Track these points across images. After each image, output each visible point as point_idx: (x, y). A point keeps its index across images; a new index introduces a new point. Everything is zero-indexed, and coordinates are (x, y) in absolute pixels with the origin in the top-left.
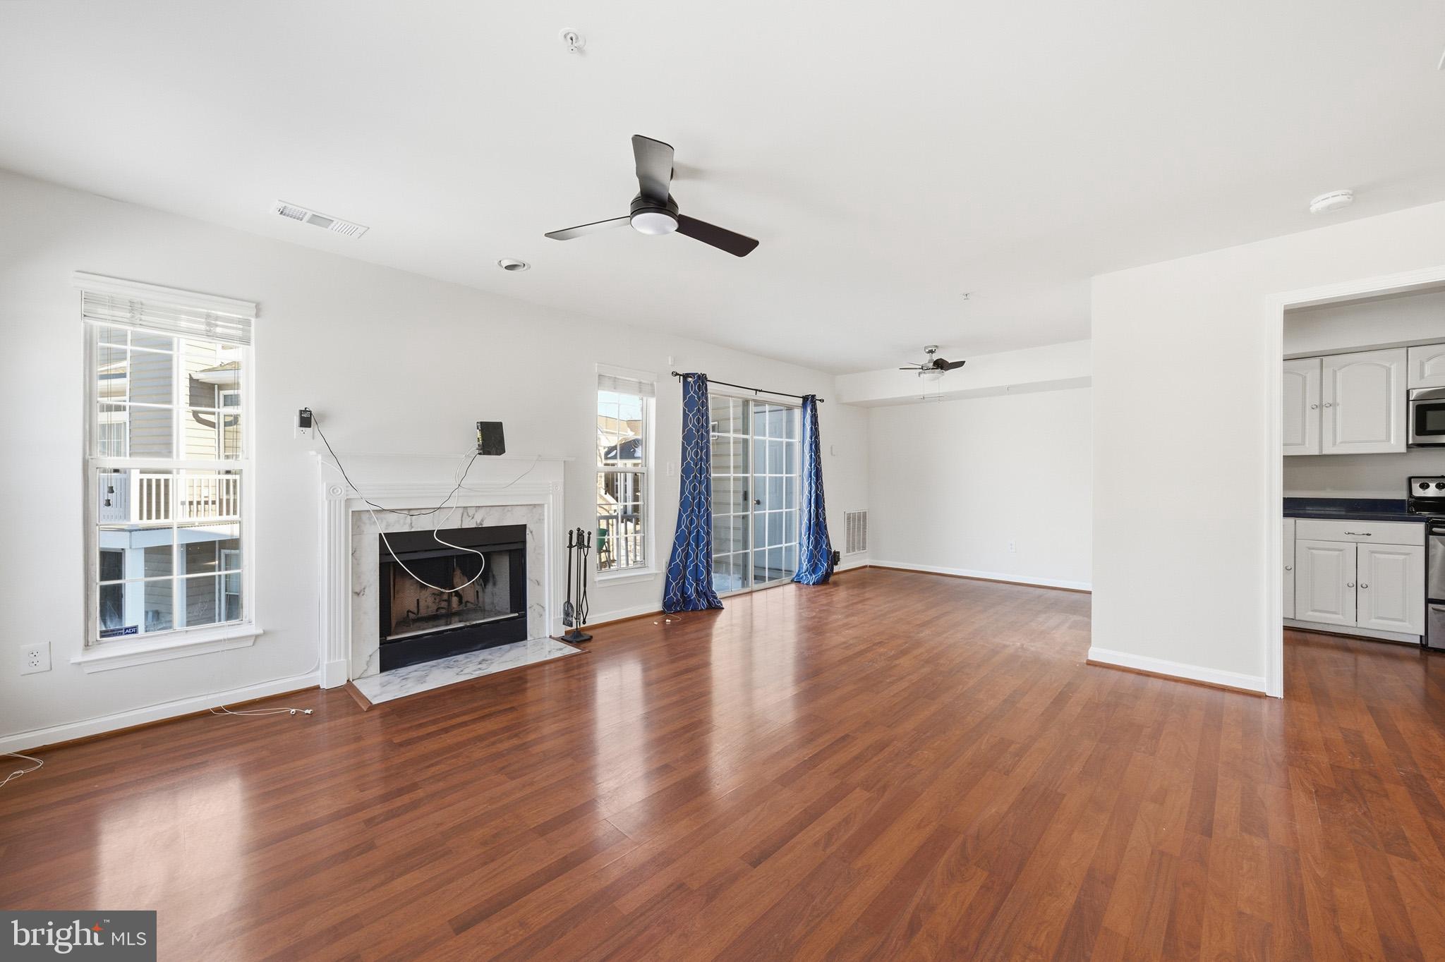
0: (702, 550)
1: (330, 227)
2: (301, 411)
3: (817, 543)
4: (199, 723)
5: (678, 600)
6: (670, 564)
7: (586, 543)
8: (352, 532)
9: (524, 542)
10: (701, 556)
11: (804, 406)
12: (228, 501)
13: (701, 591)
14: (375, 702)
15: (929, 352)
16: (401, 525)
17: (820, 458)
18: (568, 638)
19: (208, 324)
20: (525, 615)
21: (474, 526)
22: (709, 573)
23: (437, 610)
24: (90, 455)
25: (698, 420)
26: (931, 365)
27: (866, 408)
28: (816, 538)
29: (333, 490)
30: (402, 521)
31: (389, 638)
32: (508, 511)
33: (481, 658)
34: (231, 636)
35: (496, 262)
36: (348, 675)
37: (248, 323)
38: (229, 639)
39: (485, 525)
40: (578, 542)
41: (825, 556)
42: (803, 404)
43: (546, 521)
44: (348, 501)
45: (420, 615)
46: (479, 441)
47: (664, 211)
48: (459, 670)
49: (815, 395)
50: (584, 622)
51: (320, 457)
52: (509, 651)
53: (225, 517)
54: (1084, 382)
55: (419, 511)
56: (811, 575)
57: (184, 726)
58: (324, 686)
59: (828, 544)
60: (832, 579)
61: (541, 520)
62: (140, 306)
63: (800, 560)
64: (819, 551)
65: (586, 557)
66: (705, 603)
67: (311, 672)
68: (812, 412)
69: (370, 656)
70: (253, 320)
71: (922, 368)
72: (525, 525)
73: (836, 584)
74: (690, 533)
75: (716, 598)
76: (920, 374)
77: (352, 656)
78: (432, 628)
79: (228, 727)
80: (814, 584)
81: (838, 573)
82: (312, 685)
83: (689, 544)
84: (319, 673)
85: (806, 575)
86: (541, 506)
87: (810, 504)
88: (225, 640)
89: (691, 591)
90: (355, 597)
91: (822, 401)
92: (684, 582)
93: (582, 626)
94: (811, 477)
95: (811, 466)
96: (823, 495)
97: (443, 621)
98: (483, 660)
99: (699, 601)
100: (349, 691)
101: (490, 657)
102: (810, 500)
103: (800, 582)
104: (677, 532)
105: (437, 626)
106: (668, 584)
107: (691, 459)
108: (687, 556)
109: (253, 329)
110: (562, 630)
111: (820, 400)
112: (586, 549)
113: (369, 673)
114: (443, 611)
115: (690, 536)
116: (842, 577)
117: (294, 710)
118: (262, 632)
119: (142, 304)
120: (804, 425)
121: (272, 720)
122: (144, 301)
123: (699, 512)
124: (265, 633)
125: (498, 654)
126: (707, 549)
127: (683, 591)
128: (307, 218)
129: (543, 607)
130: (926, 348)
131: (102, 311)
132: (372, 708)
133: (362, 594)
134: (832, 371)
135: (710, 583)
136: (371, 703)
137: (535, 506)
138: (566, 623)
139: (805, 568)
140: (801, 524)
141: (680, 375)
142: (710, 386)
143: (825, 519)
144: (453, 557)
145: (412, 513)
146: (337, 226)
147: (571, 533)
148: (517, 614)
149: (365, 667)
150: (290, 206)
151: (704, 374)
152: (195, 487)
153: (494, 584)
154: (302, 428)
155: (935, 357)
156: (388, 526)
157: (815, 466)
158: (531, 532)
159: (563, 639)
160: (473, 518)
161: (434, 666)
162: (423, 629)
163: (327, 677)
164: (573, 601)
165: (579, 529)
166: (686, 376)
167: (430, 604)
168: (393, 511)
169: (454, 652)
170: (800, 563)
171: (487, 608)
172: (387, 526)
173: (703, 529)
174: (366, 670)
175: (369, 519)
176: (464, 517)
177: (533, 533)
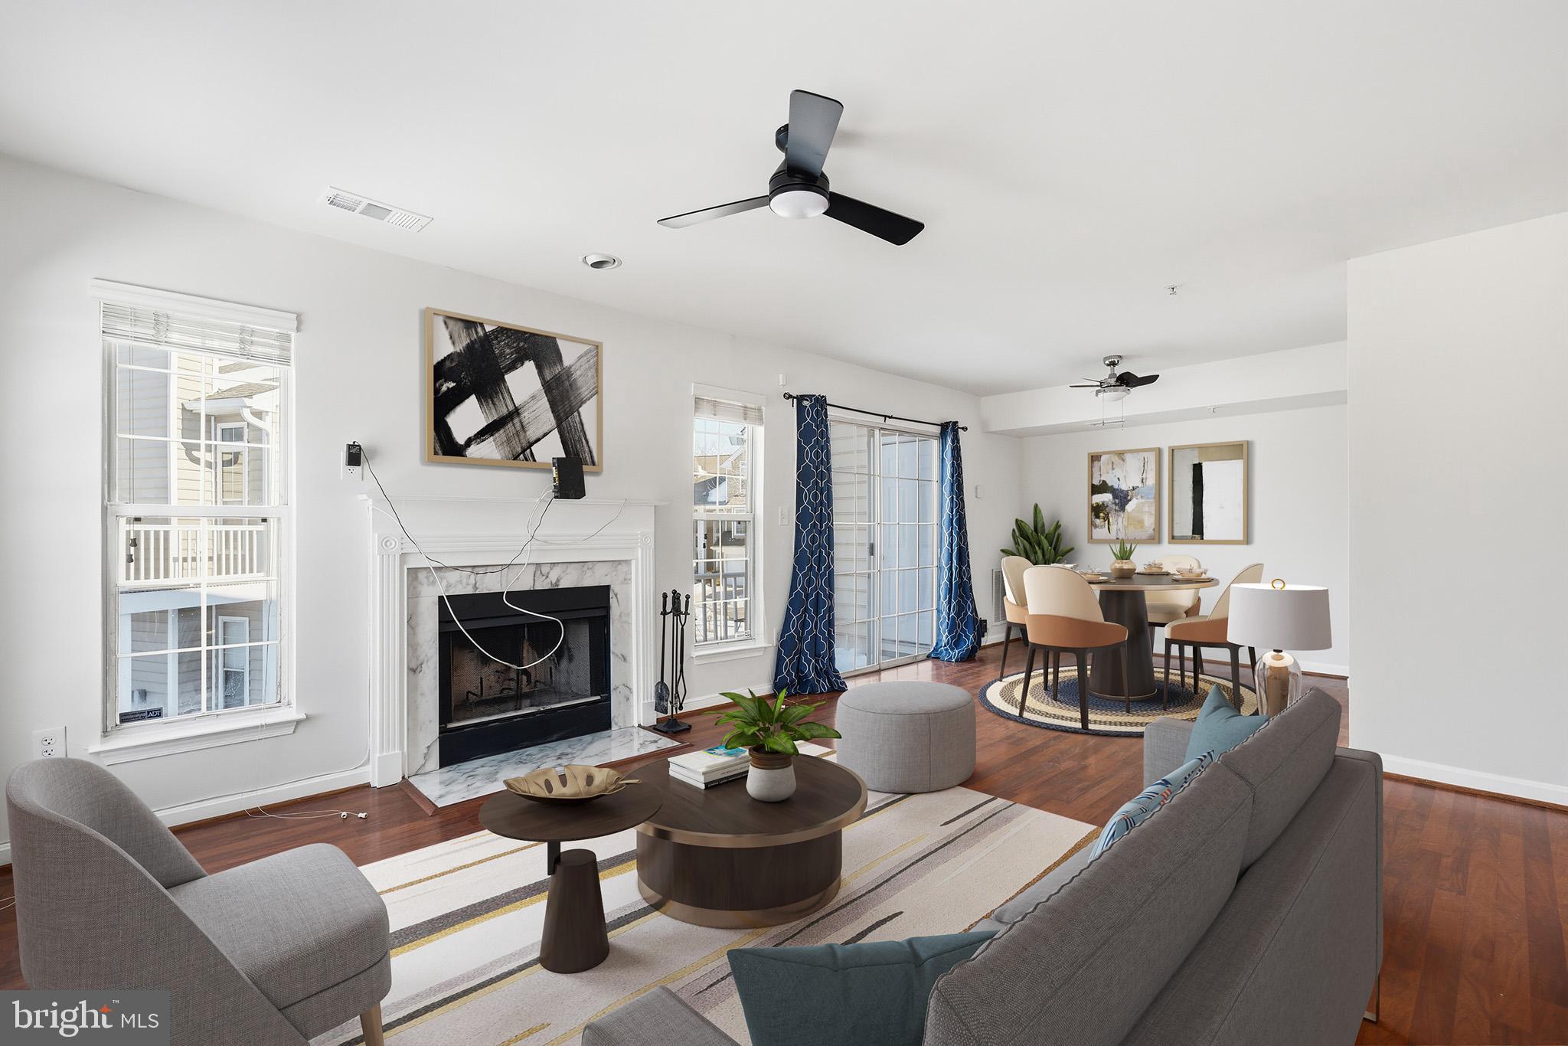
0: (823, 617)
1: (386, 219)
2: (350, 445)
3: (960, 609)
4: (234, 827)
5: (792, 681)
6: (782, 636)
7: (683, 609)
8: (408, 595)
9: (607, 608)
10: (822, 626)
11: (943, 435)
12: (227, 557)
13: (821, 669)
14: (440, 804)
15: (1108, 365)
16: (462, 586)
17: (963, 501)
18: (661, 727)
19: (242, 341)
20: (609, 699)
21: (548, 586)
22: (831, 646)
23: (501, 692)
24: (108, 501)
25: (817, 455)
26: (1113, 381)
27: (1019, 439)
28: (958, 603)
29: (386, 542)
30: (464, 581)
31: (451, 726)
32: (589, 568)
33: (558, 752)
34: (269, 721)
35: (581, 259)
36: (403, 770)
37: (286, 338)
38: (267, 725)
39: (563, 585)
40: (673, 608)
41: (971, 625)
42: (941, 433)
43: (633, 580)
44: (403, 556)
45: (483, 698)
46: (555, 482)
47: (815, 188)
48: (536, 765)
49: (957, 422)
50: (681, 708)
51: (370, 502)
52: (591, 743)
53: (223, 577)
54: (1338, 398)
55: (484, 569)
56: (952, 649)
57: (218, 831)
58: (376, 783)
59: (974, 610)
60: (979, 654)
61: (627, 580)
62: (165, 320)
63: (938, 629)
64: (964, 618)
65: (683, 626)
66: (827, 685)
67: (360, 766)
68: (953, 442)
69: (428, 747)
70: (293, 335)
71: (1101, 386)
72: (608, 587)
73: (982, 661)
74: (807, 596)
75: (839, 678)
76: (1098, 392)
77: (408, 747)
78: (498, 714)
79: (270, 832)
80: (957, 661)
81: (985, 647)
82: (362, 783)
83: (806, 610)
84: (369, 768)
85: (946, 650)
86: (628, 562)
87: (951, 560)
88: (262, 726)
89: (809, 670)
90: (411, 673)
91: (965, 429)
92: (800, 658)
93: (679, 712)
94: (952, 525)
95: (952, 512)
96: (967, 549)
97: (511, 705)
98: (562, 754)
99: (818, 682)
100: (406, 790)
101: (569, 750)
102: (952, 554)
103: (938, 658)
104: (790, 596)
105: (504, 712)
106: (779, 661)
107: (809, 503)
108: (804, 625)
109: (293, 345)
110: (653, 718)
111: (963, 428)
112: (683, 617)
113: (428, 768)
114: (512, 693)
115: (807, 600)
116: (989, 651)
117: (344, 813)
118: (305, 717)
119: (168, 317)
120: (943, 459)
121: (321, 825)
122: (170, 313)
123: (819, 570)
124: (308, 718)
125: (578, 747)
126: (829, 616)
127: (798, 667)
128: (360, 208)
129: (630, 689)
130: (1105, 359)
131: (124, 327)
132: (438, 811)
133: (419, 669)
134: (977, 391)
135: (832, 659)
136: (436, 807)
137: (620, 562)
138: (658, 708)
139: (944, 640)
140: (939, 586)
141: (794, 397)
142: (831, 411)
143: (970, 579)
144: (523, 625)
145: (477, 570)
146: (395, 218)
147: (665, 596)
148: (598, 698)
149: (423, 761)
150: (343, 194)
151: (823, 396)
152: (189, 540)
153: (571, 659)
154: (349, 467)
155: (1119, 370)
157: (957, 511)
158: (616, 595)
159: (654, 729)
160: (547, 577)
161: (502, 761)
162: (489, 715)
163: (378, 774)
164: (668, 681)
165: (674, 592)
166: (800, 399)
167: (493, 684)
168: (456, 568)
169: (525, 743)
170: (939, 634)
171: (563, 689)
172: (447, 587)
173: (824, 590)
174: (424, 765)
175: (427, 578)
176: (537, 576)
177: (618, 596)
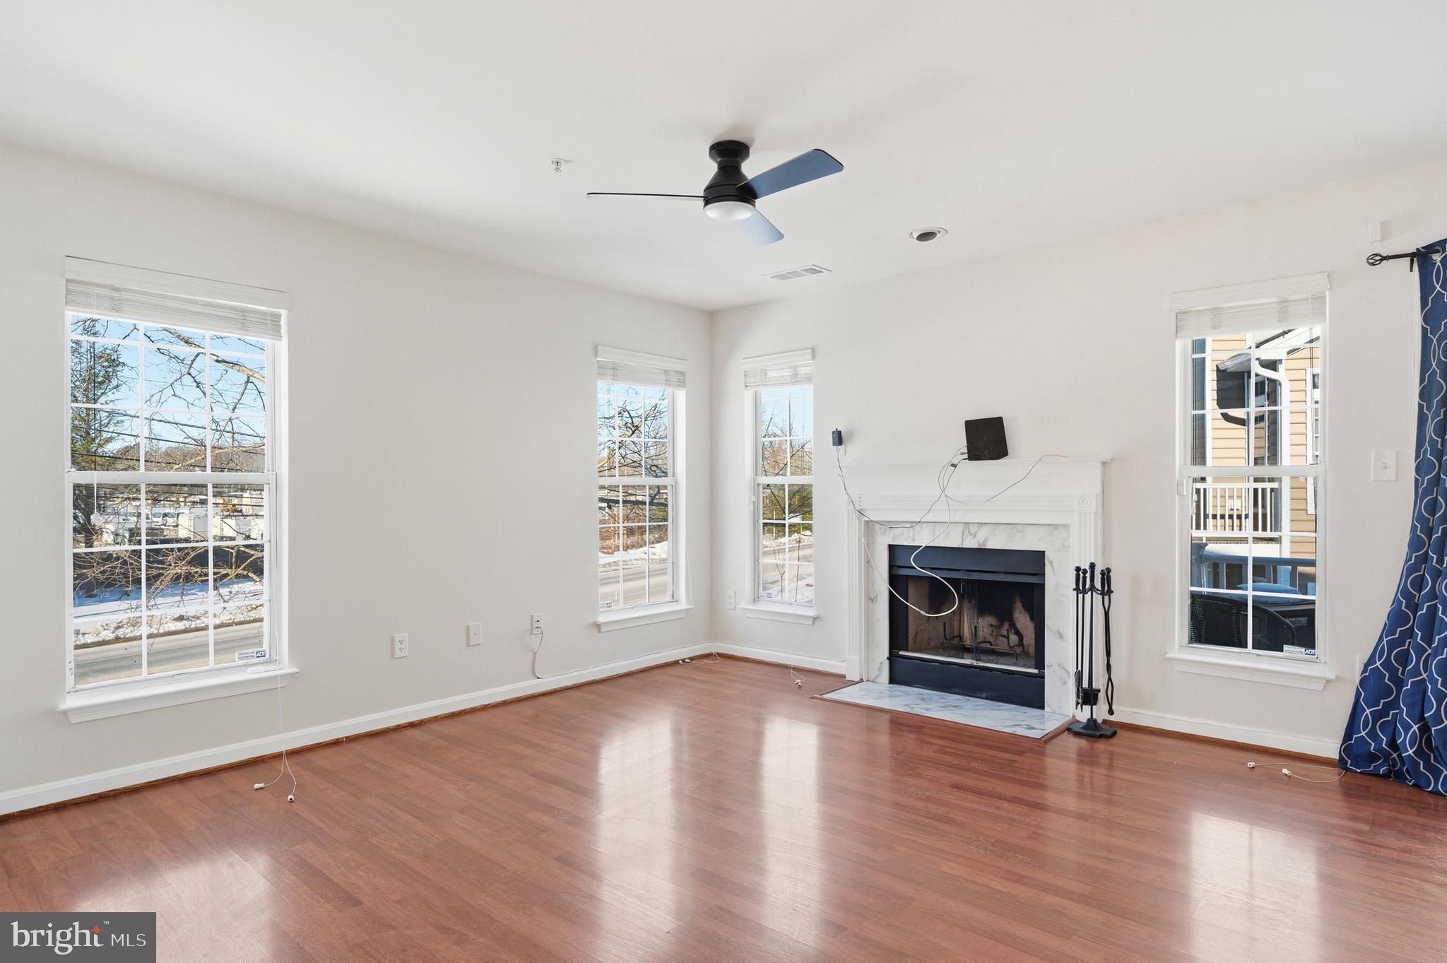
8: (865, 541)
9: (1041, 576)
16: (906, 538)
20: (1043, 675)
21: (976, 546)
29: (851, 500)
31: (899, 653)
32: (1018, 531)
36: (861, 675)
39: (990, 546)
40: (1092, 585)
43: (1072, 548)
58: (848, 677)
61: (1064, 547)
65: (1107, 609)
69: (881, 663)
72: (1043, 552)
84: (845, 664)
86: (1066, 527)
90: (870, 601)
113: (878, 680)
128: (790, 276)
129: (1067, 672)
133: (875, 600)
137: (1056, 526)
146: (805, 272)
148: (1034, 671)
149: (877, 673)
154: (836, 447)
156: (894, 537)
158: (1051, 563)
160: (975, 537)
165: (1093, 566)
166: (1425, 252)
174: (878, 676)
175: (881, 529)
176: (965, 534)
177: (1054, 564)
